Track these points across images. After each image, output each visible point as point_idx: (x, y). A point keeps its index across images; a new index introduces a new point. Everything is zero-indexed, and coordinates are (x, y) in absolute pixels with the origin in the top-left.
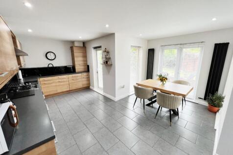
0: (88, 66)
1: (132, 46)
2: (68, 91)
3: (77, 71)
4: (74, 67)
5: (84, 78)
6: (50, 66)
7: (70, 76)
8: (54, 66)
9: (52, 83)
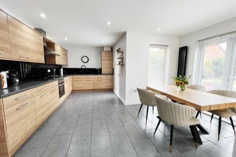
0: (113, 69)
1: (150, 45)
2: (92, 90)
3: (103, 72)
4: (101, 70)
5: (108, 80)
6: (83, 67)
7: (96, 77)
8: (87, 67)
9: (80, 81)
